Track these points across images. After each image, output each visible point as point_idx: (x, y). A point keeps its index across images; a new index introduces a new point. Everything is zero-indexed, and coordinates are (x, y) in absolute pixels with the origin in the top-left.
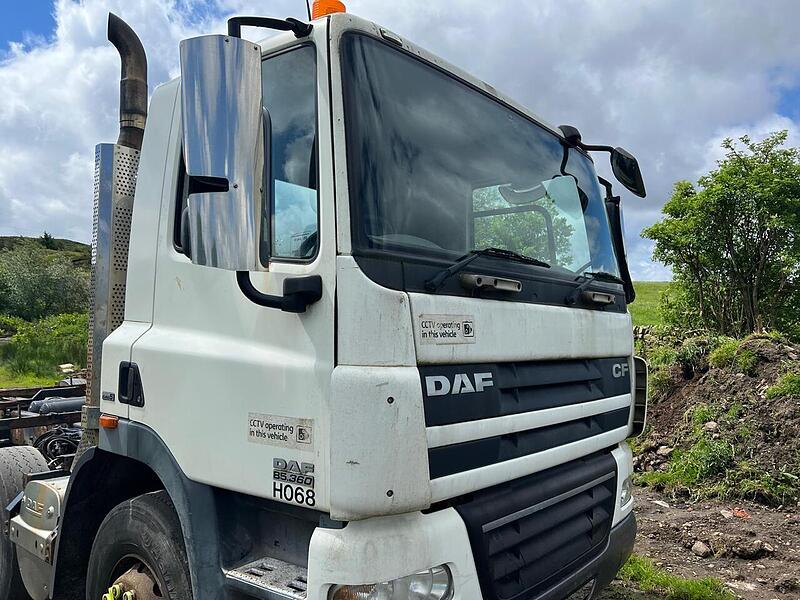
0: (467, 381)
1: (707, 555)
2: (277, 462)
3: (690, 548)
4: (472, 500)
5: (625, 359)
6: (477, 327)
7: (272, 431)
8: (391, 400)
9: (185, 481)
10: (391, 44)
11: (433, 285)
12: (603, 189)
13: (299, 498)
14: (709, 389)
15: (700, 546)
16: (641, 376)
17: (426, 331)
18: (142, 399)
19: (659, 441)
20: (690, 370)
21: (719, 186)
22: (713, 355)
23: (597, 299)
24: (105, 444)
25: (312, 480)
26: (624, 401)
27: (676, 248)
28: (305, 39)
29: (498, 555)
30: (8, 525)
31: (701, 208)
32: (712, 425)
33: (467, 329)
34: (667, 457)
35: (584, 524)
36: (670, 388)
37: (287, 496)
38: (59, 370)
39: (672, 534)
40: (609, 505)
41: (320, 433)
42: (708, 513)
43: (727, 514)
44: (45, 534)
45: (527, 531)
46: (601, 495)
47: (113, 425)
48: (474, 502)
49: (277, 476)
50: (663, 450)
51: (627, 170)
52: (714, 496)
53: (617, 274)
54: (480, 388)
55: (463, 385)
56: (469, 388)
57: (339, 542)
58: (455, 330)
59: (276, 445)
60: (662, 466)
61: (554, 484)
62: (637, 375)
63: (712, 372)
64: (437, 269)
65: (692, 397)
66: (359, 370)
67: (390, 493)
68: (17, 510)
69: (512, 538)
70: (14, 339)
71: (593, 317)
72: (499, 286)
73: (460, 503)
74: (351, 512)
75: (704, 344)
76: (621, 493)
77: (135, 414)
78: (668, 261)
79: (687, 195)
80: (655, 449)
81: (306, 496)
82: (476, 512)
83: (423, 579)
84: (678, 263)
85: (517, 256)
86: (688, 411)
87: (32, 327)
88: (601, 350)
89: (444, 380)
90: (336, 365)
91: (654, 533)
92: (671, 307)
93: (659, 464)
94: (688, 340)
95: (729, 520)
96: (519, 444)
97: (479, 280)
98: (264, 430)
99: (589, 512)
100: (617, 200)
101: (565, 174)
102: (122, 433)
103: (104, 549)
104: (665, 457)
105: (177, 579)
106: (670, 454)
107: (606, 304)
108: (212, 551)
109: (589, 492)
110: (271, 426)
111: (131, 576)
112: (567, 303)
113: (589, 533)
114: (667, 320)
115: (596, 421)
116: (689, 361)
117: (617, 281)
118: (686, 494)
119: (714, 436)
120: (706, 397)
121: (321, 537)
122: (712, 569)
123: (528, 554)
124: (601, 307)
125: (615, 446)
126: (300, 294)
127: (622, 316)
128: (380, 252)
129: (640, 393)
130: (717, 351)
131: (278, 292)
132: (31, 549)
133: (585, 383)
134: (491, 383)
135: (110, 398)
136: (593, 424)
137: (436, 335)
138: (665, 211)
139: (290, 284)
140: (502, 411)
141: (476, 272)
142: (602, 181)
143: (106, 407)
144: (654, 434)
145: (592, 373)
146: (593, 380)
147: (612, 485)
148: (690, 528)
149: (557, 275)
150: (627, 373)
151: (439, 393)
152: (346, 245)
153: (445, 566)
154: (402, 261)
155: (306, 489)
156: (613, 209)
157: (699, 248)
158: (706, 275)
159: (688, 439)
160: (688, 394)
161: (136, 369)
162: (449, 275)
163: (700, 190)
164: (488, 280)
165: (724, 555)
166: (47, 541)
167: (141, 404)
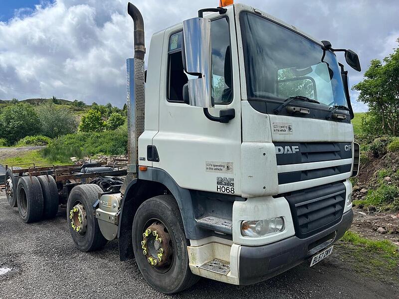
0: (290, 149)
1: (384, 233)
2: (218, 178)
3: (376, 230)
4: (290, 195)
5: (350, 143)
6: (293, 128)
7: (216, 167)
8: (264, 154)
9: (179, 188)
10: (258, 14)
11: (277, 111)
12: (340, 67)
13: (228, 191)
14: (386, 162)
15: (381, 229)
16: (357, 151)
17: (275, 129)
18: (159, 159)
19: (361, 186)
20: (377, 154)
21: (394, 62)
22: (389, 146)
23: (339, 117)
24: (142, 176)
25: (233, 184)
26: (349, 161)
27: (371, 94)
28: (224, 15)
29: (300, 216)
30: (95, 212)
31: (385, 73)
32: (388, 178)
33: (290, 129)
34: (365, 194)
35: (332, 210)
36: (367, 162)
37: (223, 191)
38: (70, 160)
39: (368, 225)
40: (342, 203)
41: (235, 167)
42: (385, 217)
43: (394, 217)
44: (114, 214)
45: (311, 209)
46: (339, 199)
47: (145, 169)
48: (292, 196)
49: (218, 183)
50: (363, 190)
51: (353, 60)
52: (388, 209)
53: (347, 106)
54: (294, 152)
55: (288, 150)
56: (290, 152)
57: (244, 206)
58: (286, 129)
59: (218, 172)
60: (363, 198)
61: (321, 192)
62: (355, 150)
63: (389, 154)
64: (278, 105)
65: (378, 166)
66: (252, 144)
67: (264, 188)
68: (98, 207)
69: (305, 211)
70: (48, 146)
71: (337, 125)
72: (302, 111)
73: (286, 195)
74: (250, 194)
75: (385, 141)
76: (347, 201)
77: (155, 165)
78: (366, 101)
79: (377, 66)
80: (359, 190)
81: (230, 190)
82: (293, 200)
83: (273, 221)
84: (372, 101)
85: (308, 99)
86: (376, 173)
87: (55, 140)
88: (340, 139)
89: (281, 148)
90: (242, 142)
91: (359, 225)
92: (367, 124)
93: (361, 197)
94: (377, 139)
95: (395, 219)
96: (308, 175)
97: (294, 109)
98: (213, 167)
99: (334, 205)
100: (346, 73)
101: (323, 62)
102: (150, 172)
103: (141, 217)
104: (364, 193)
105: (175, 225)
106: (367, 192)
107: (343, 119)
108: (191, 213)
109: (334, 197)
110: (214, 166)
111: (154, 226)
112: (327, 119)
113: (334, 214)
114: (365, 131)
115: (338, 169)
116: (377, 149)
117: (347, 109)
118: (374, 209)
119: (389, 183)
120: (385, 166)
121: (237, 205)
122: (387, 238)
123: (312, 218)
124: (340, 120)
125: (345, 180)
126: (227, 116)
127: (349, 124)
128: (256, 98)
129: (356, 158)
130: (391, 144)
131: (218, 115)
132: (107, 220)
133: (333, 152)
134: (298, 150)
135: (144, 159)
136: (336, 170)
137: (279, 131)
138: (366, 75)
139: (222, 112)
140: (302, 161)
141: (292, 106)
142: (340, 65)
143: (141, 163)
144: (358, 183)
145: (336, 148)
146: (336, 152)
147: (343, 195)
148: (376, 223)
149: (323, 107)
150: (351, 149)
151: (280, 153)
152: (245, 96)
153: (282, 217)
154: (266, 102)
155: (230, 187)
156: (344, 76)
157: (383, 94)
158: (386, 107)
159: (375, 185)
160: (376, 164)
161: (155, 148)
162: (283, 107)
163: (384, 64)
164: (297, 109)
165: (392, 233)
166: (115, 216)
167: (158, 161)
